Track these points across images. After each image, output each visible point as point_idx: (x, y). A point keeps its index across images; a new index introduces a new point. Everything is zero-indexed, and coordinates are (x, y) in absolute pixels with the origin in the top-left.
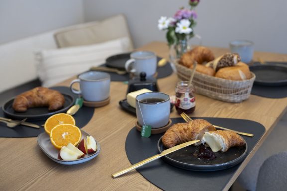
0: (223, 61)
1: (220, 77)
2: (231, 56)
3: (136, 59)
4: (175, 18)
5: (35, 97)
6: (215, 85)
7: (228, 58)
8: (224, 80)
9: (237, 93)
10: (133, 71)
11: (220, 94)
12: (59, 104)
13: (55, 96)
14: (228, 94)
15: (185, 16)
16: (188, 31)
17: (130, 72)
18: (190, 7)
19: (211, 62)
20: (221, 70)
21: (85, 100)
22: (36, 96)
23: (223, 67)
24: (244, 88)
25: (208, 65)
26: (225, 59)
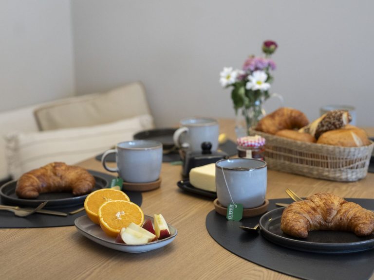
0: (327, 121)
1: (325, 144)
2: (339, 113)
3: (190, 127)
4: (244, 69)
5: (50, 176)
6: (317, 156)
7: (334, 117)
8: (331, 147)
9: (351, 166)
10: (185, 145)
11: (326, 169)
12: (88, 184)
13: (81, 174)
14: (338, 169)
15: (260, 66)
16: (265, 86)
17: (182, 148)
18: (264, 55)
19: (306, 127)
20: (325, 135)
21: (125, 181)
22: (52, 174)
23: (326, 131)
24: (361, 160)
25: (301, 131)
26: (330, 118)
